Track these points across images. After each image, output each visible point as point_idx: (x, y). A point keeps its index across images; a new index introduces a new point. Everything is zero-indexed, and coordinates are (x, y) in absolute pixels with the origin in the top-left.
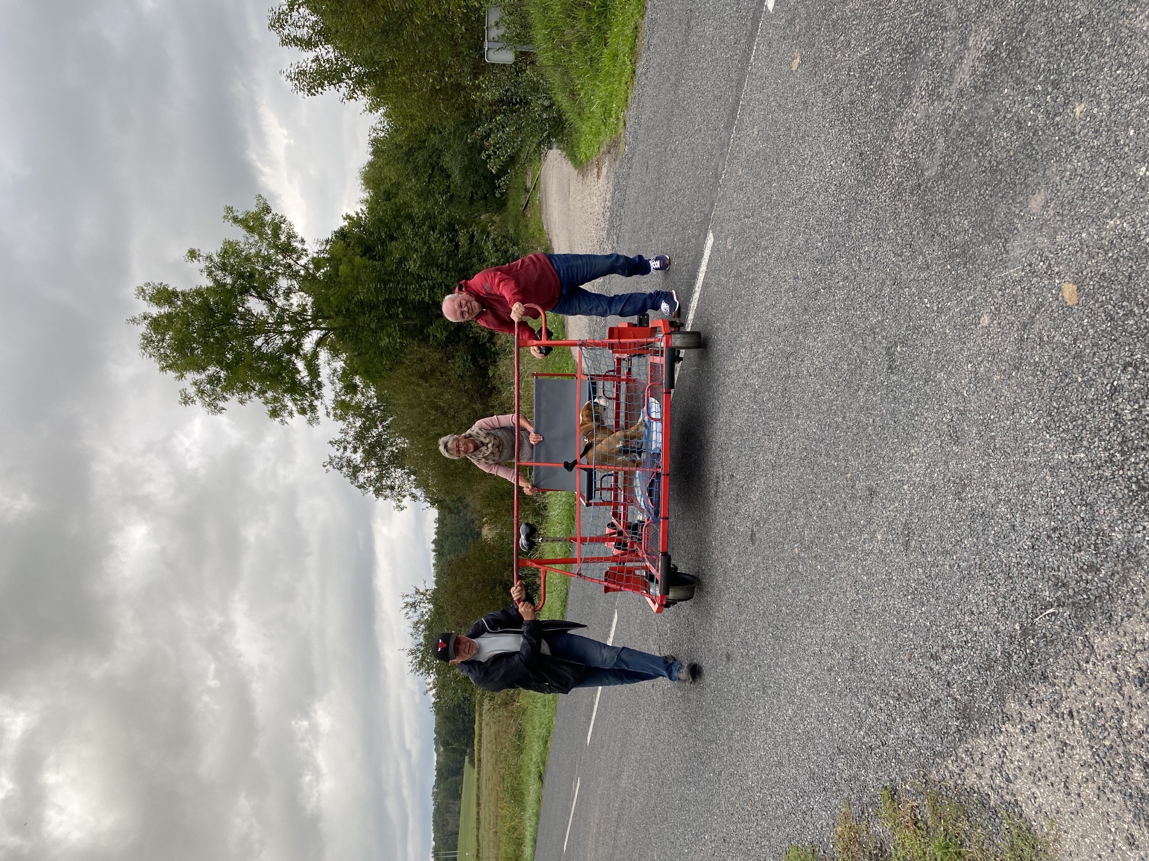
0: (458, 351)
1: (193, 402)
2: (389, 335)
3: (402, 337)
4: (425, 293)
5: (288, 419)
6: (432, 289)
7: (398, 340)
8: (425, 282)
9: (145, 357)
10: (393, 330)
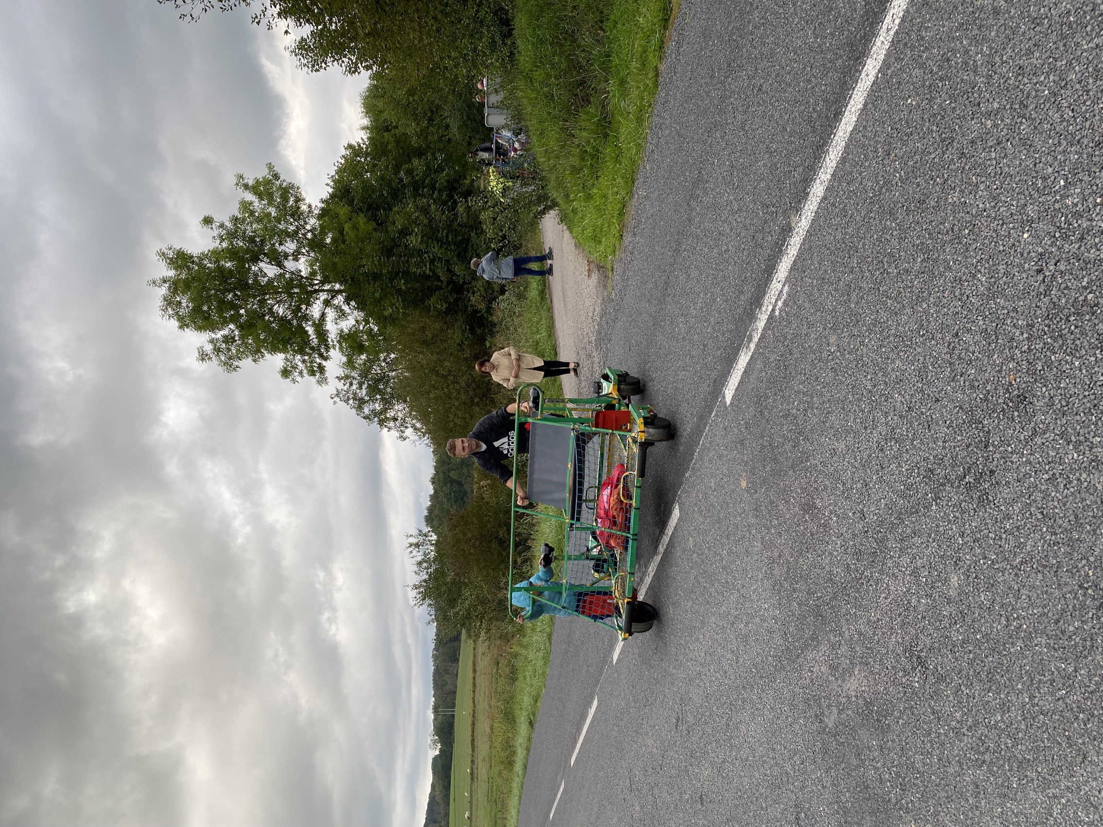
0: (456, 320)
1: (210, 358)
2: (392, 305)
3: (404, 307)
4: (426, 266)
5: (298, 379)
6: (432, 262)
7: (401, 311)
8: (426, 255)
9: (164, 318)
10: (396, 300)
